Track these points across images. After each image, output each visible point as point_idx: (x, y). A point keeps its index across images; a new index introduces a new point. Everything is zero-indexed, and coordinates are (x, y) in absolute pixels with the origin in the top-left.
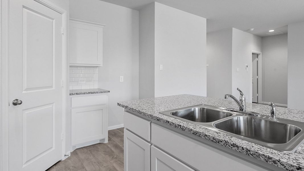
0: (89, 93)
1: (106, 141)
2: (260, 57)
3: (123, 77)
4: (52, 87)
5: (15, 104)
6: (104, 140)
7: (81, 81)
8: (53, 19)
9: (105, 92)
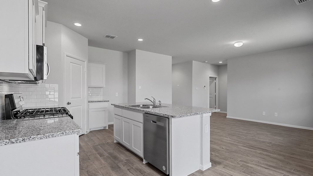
0: (98, 102)
1: (107, 128)
2: (217, 79)
3: (117, 93)
4: (80, 98)
5: (68, 104)
6: (106, 127)
7: (93, 95)
8: (81, 65)
9: (106, 101)
